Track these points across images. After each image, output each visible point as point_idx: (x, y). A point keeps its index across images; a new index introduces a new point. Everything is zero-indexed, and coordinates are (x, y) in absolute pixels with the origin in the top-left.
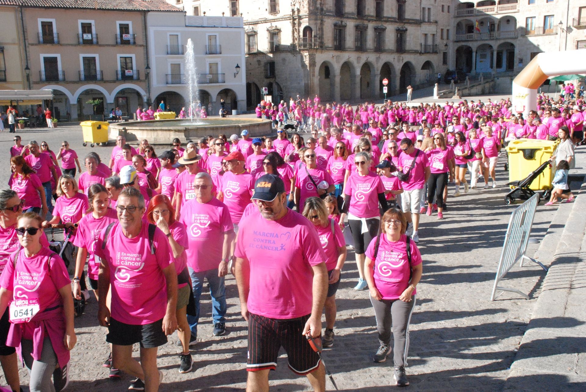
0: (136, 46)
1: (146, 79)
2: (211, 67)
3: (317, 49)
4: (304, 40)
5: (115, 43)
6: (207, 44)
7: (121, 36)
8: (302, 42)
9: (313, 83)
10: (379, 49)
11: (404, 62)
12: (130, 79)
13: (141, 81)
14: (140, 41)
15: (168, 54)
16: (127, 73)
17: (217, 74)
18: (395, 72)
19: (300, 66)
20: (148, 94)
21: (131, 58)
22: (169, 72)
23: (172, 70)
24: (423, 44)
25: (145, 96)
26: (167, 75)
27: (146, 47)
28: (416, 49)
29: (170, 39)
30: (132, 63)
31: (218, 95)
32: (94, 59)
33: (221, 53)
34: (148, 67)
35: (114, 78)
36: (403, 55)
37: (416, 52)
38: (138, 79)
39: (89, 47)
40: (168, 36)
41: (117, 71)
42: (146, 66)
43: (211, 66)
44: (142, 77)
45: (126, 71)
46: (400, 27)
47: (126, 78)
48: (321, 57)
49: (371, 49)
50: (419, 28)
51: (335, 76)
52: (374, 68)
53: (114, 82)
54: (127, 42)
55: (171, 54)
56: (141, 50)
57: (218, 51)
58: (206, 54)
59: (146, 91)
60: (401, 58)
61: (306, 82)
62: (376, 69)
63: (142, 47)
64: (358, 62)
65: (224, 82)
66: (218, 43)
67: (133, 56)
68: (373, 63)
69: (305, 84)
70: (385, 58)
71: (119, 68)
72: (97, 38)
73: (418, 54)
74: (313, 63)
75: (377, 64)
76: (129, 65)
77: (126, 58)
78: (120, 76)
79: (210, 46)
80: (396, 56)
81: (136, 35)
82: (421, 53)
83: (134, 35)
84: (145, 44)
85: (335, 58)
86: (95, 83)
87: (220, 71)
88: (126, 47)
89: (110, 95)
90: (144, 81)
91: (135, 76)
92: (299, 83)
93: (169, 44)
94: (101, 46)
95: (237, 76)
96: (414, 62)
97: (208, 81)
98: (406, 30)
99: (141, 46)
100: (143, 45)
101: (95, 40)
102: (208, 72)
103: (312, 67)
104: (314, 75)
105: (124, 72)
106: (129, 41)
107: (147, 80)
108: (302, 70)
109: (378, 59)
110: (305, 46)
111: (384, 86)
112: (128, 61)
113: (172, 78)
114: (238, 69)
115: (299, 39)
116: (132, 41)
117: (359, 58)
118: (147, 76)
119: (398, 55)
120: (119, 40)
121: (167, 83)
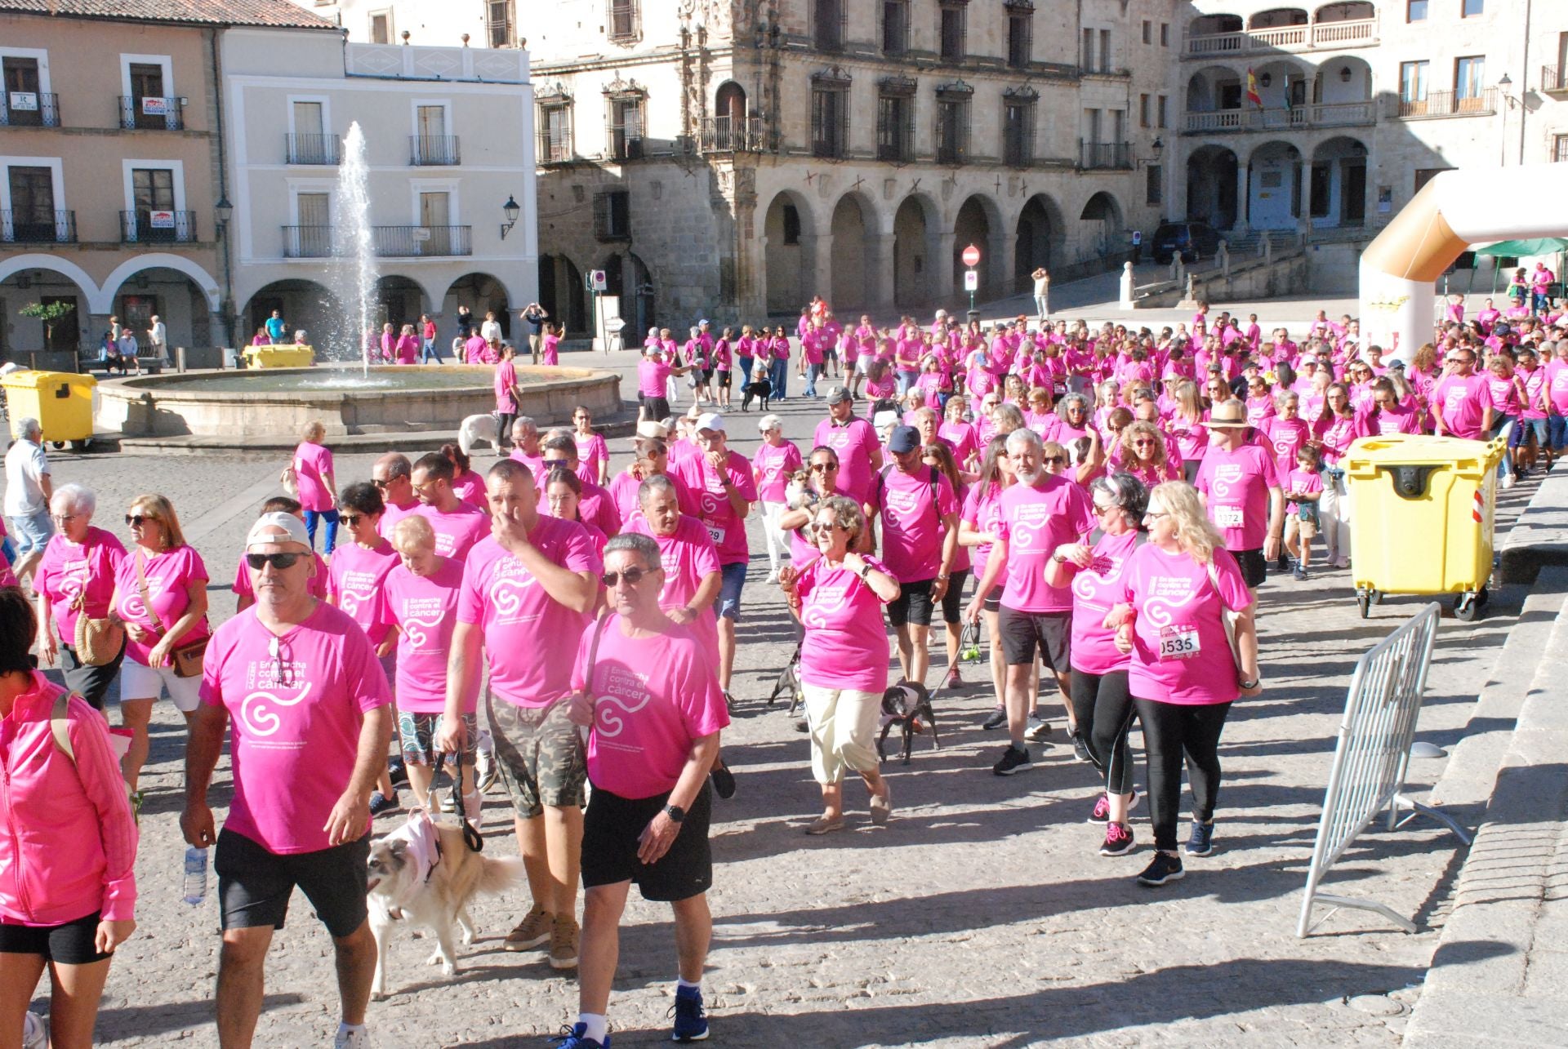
0: (187, 135)
1: (218, 236)
2: (426, 206)
3: (759, 153)
4: (721, 124)
5: (117, 125)
6: (415, 133)
7: (137, 103)
8: (712, 130)
9: (747, 258)
10: (951, 154)
11: (1029, 195)
12: (165, 238)
13: (202, 246)
14: (199, 118)
15: (288, 162)
16: (157, 219)
17: (447, 227)
18: (999, 226)
19: (707, 204)
20: (224, 288)
21: (170, 171)
22: (294, 220)
23: (303, 214)
24: (1086, 141)
25: (213, 292)
26: (284, 228)
27: (218, 138)
28: (1063, 155)
29: (296, 115)
30: (171, 188)
31: (448, 293)
32: (46, 172)
33: (457, 163)
34: (224, 203)
35: (113, 236)
36: (1023, 175)
37: (1063, 165)
38: (193, 239)
39: (28, 136)
40: (291, 107)
41: (122, 214)
42: (218, 199)
43: (426, 200)
44: (206, 234)
45: (153, 214)
46: (1015, 88)
47: (150, 236)
48: (772, 179)
49: (926, 156)
50: (1074, 91)
51: (814, 237)
52: (936, 213)
53: (113, 246)
54: (156, 123)
55: (299, 163)
56: (203, 148)
57: (450, 154)
58: (412, 163)
59: (217, 278)
60: (1020, 185)
61: (727, 255)
62: (941, 216)
63: (206, 140)
64: (888, 195)
65: (469, 253)
66: (449, 132)
67: (176, 166)
68: (933, 196)
69: (722, 260)
70: (970, 182)
71: (130, 205)
72: (57, 107)
73: (1073, 172)
74: (747, 198)
75: (946, 200)
76: (163, 195)
77: (151, 172)
78: (132, 230)
79: (424, 140)
80: (1003, 176)
81: (184, 102)
82: (1079, 169)
83: (179, 100)
84: (214, 131)
85: (814, 180)
86: (52, 250)
87: (455, 220)
88: (153, 136)
89: (100, 288)
90: (213, 246)
91: (183, 231)
92: (704, 258)
93: (292, 130)
94: (68, 131)
95: (510, 234)
96: (1058, 196)
97: (418, 250)
98: (1035, 97)
99: (202, 134)
100: (207, 134)
101: (48, 113)
102: (416, 219)
103: (744, 210)
104: (749, 235)
105: (147, 215)
106: (163, 117)
107: (221, 245)
108: (712, 217)
109: (948, 184)
110: (722, 143)
111: (967, 268)
112: (159, 181)
113: (303, 238)
114: (513, 211)
115: (704, 121)
116: (171, 118)
117: (889, 182)
118: (223, 230)
119: (1011, 174)
120: (129, 116)
121: (287, 254)
